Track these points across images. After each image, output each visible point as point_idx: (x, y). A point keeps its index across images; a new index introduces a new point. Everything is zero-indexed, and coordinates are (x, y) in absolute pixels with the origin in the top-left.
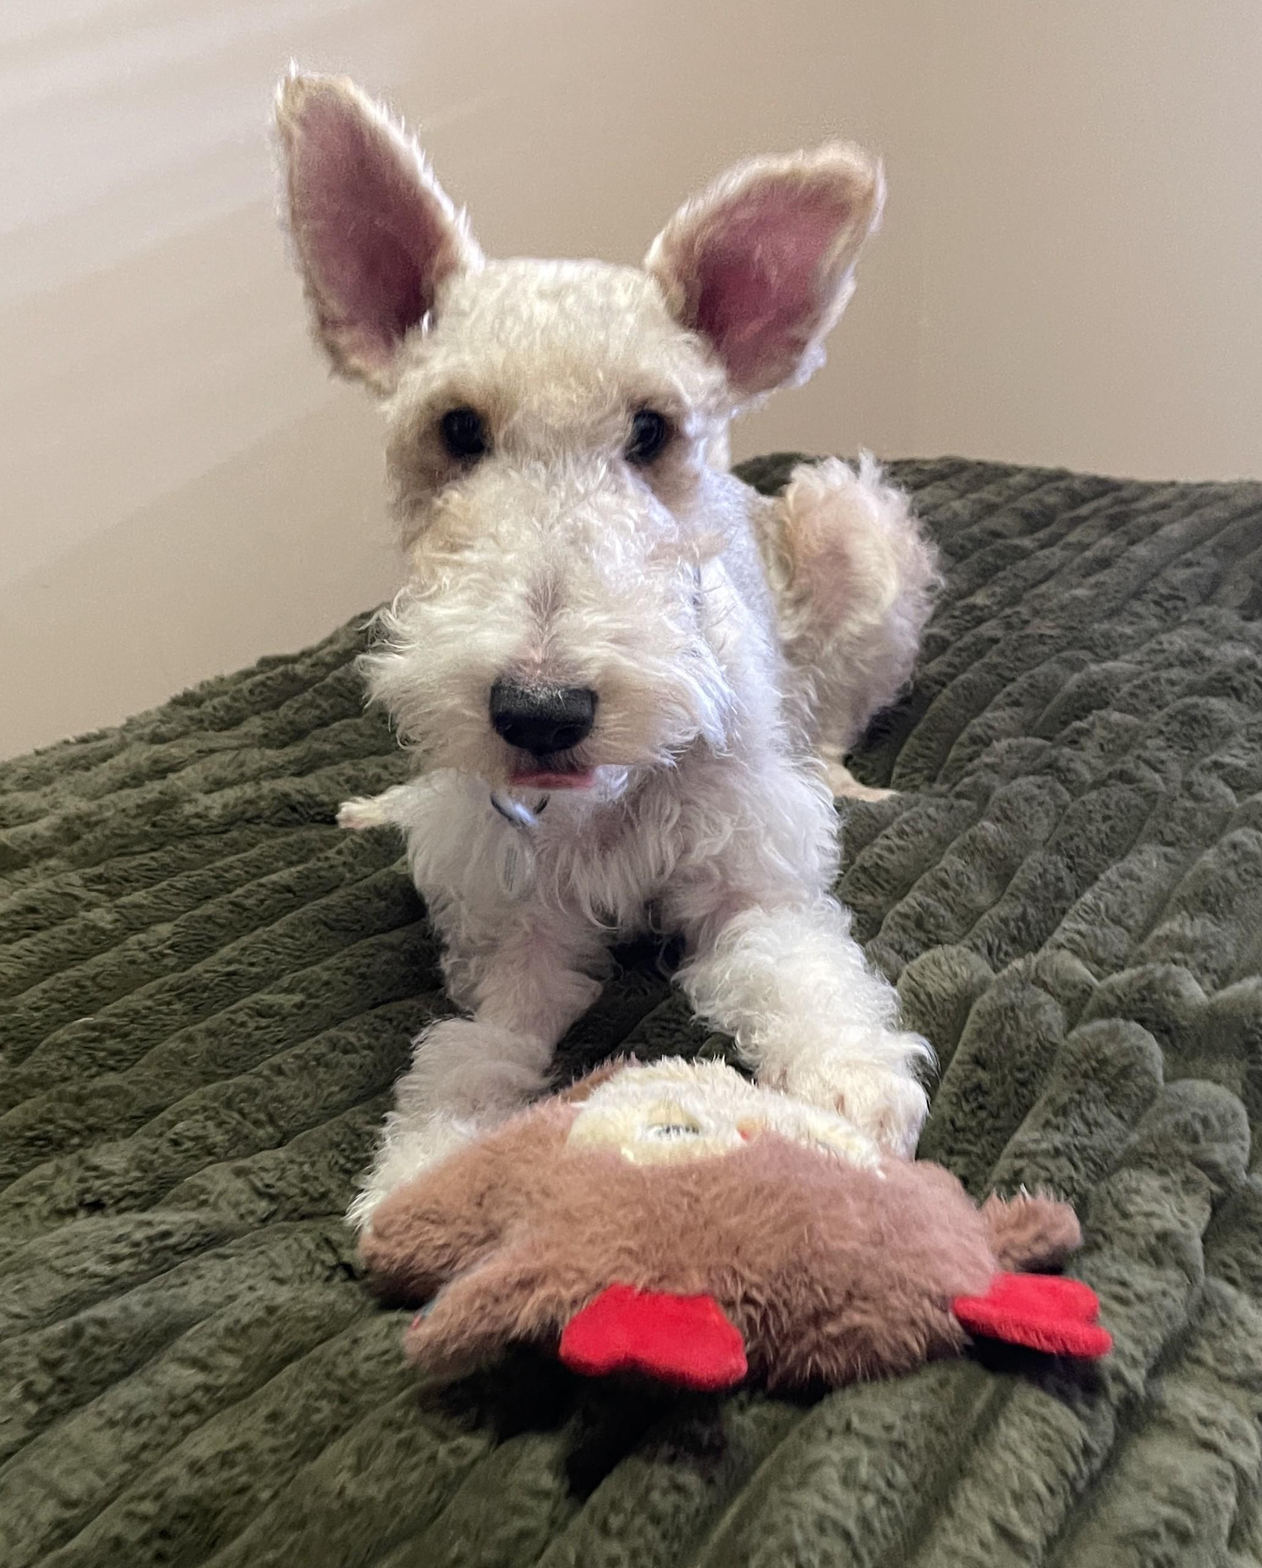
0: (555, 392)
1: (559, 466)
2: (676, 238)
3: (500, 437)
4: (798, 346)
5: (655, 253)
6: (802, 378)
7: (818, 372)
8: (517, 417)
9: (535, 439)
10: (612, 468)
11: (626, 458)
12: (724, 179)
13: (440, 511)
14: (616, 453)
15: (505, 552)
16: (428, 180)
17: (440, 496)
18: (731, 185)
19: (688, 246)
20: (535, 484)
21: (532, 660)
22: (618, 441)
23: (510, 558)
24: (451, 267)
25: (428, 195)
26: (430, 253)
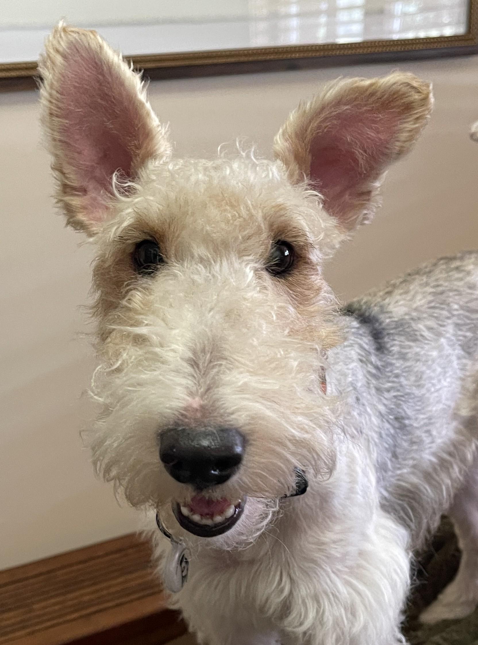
10: (257, 275)
11: (267, 269)
14: (259, 265)
22: (263, 254)
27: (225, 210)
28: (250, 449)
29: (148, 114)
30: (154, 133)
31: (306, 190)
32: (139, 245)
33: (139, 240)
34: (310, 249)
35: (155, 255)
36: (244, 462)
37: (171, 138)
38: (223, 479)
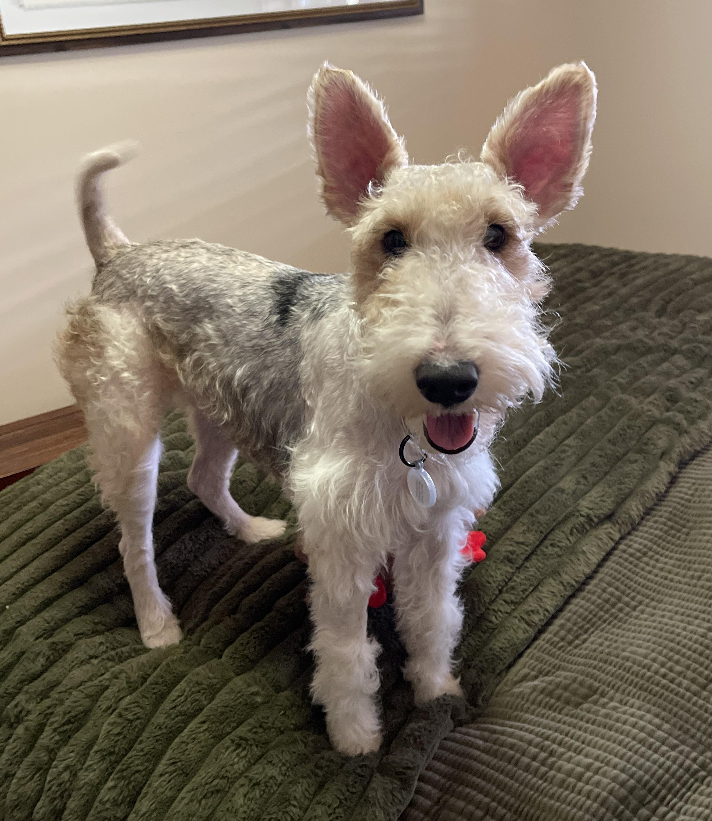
0: (444, 207)
1: (448, 247)
2: (495, 141)
3: (415, 236)
4: (568, 186)
5: (485, 151)
6: (574, 203)
7: (581, 199)
8: (424, 223)
9: (434, 234)
10: (478, 251)
11: (485, 246)
12: (511, 106)
13: (382, 281)
14: (479, 243)
15: (420, 294)
16: (385, 119)
17: (381, 272)
18: (515, 107)
19: (502, 143)
20: (434, 256)
21: (438, 347)
22: (481, 235)
23: (422, 296)
24: (393, 163)
25: (385, 125)
26: (383, 156)
27: (453, 205)
28: (482, 376)
29: (389, 131)
30: (394, 144)
31: (510, 184)
32: (387, 235)
33: (388, 231)
34: (517, 229)
35: (400, 241)
36: (478, 386)
37: (408, 148)
38: (463, 399)
